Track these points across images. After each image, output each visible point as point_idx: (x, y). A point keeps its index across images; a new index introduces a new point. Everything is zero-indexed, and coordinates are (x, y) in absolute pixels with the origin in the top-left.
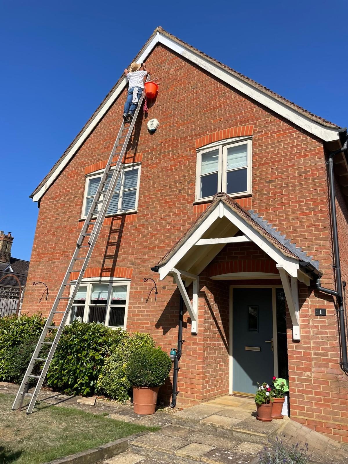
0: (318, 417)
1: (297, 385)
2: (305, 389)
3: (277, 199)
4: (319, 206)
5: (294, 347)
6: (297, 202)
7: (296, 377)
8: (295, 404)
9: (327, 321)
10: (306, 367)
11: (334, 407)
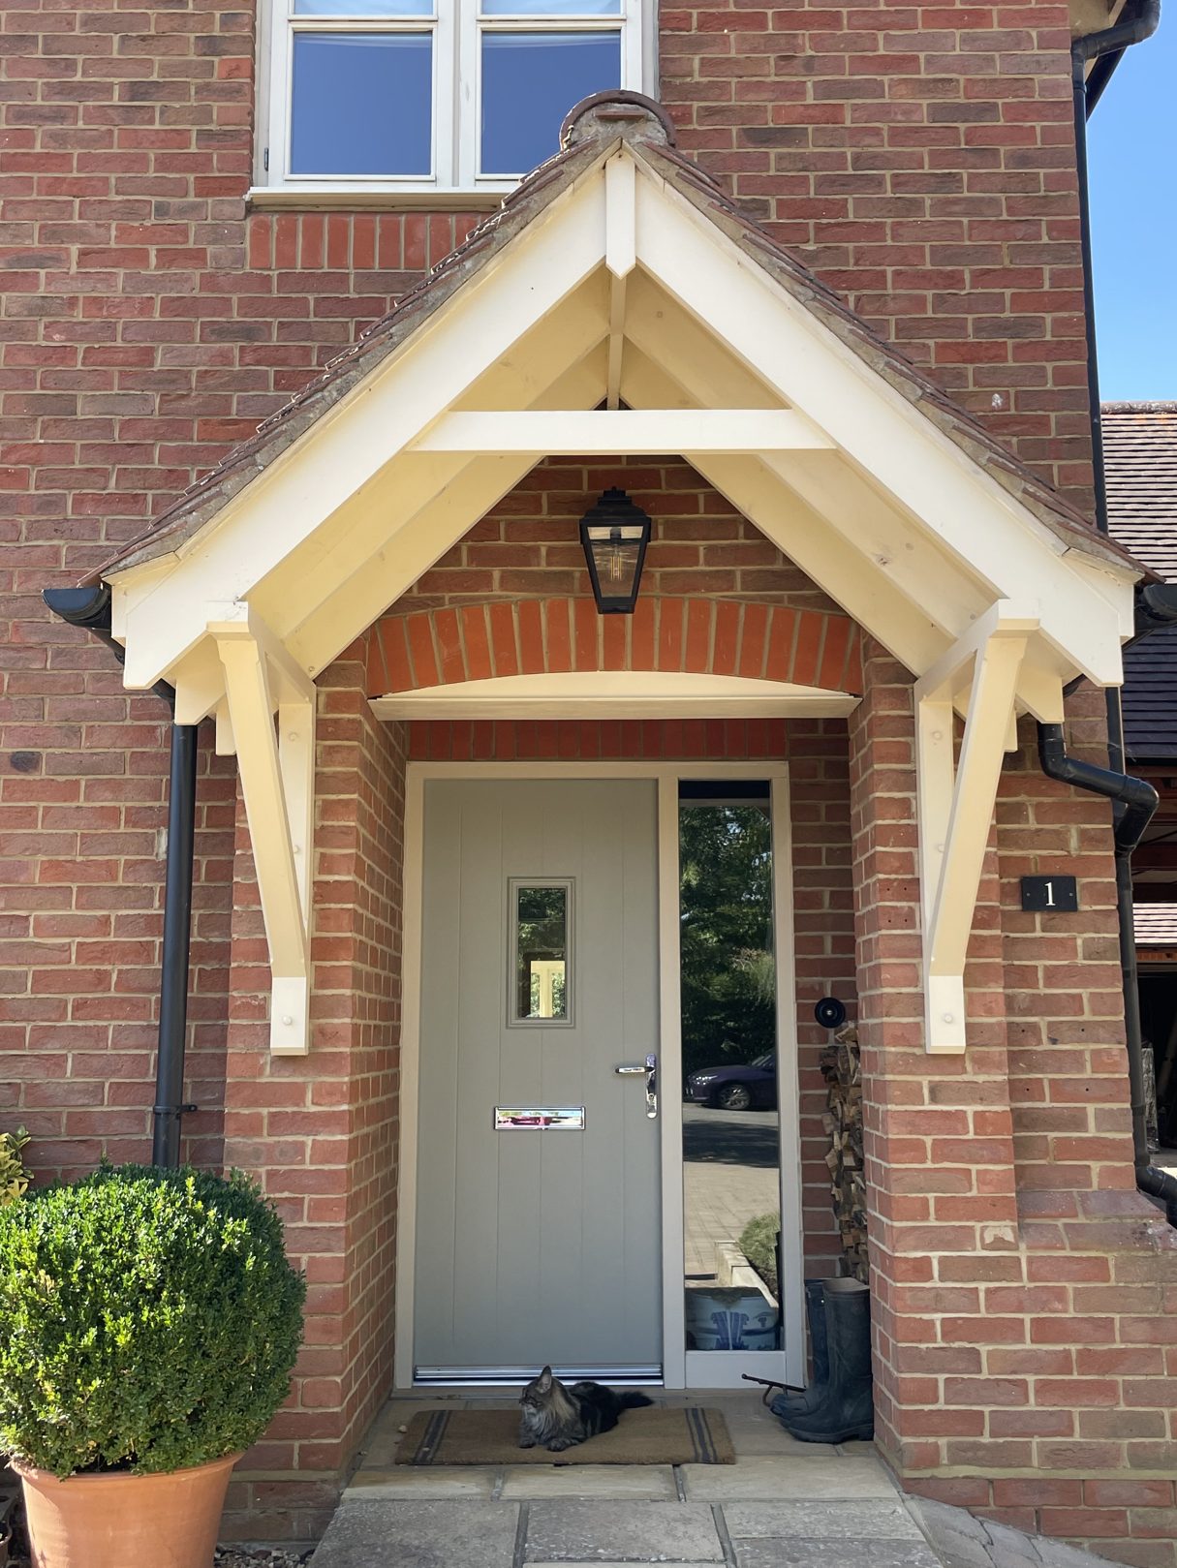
0: (1054, 1456)
1: (938, 1301)
2: (983, 1314)
3: (811, 247)
4: (1049, 317)
5: (926, 1092)
6: (925, 278)
7: (935, 1256)
8: (927, 1408)
9: (1079, 942)
10: (988, 1192)
11: (1133, 1393)
